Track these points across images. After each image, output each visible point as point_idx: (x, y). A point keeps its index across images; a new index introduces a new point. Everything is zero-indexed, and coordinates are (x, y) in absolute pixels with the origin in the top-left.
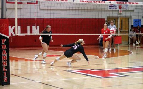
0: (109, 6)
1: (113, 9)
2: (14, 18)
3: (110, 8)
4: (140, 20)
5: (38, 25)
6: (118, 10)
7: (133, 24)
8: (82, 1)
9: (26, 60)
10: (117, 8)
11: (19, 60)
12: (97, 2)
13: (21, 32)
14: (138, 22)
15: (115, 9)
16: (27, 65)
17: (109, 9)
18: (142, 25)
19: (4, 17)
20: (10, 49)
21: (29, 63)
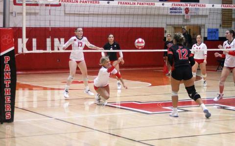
0: (170, 9)
1: (176, 14)
2: (21, 26)
3: (171, 12)
4: (217, 30)
5: (63, 38)
6: (184, 16)
7: (206, 36)
8: (121, 3)
9: (45, 89)
10: (181, 12)
11: (34, 89)
12: (143, 4)
13: (38, 48)
14: (215, 32)
15: (178, 14)
16: (46, 95)
17: (170, 14)
18: (220, 38)
19: (7, 26)
20: (17, 73)
21: (49, 92)
